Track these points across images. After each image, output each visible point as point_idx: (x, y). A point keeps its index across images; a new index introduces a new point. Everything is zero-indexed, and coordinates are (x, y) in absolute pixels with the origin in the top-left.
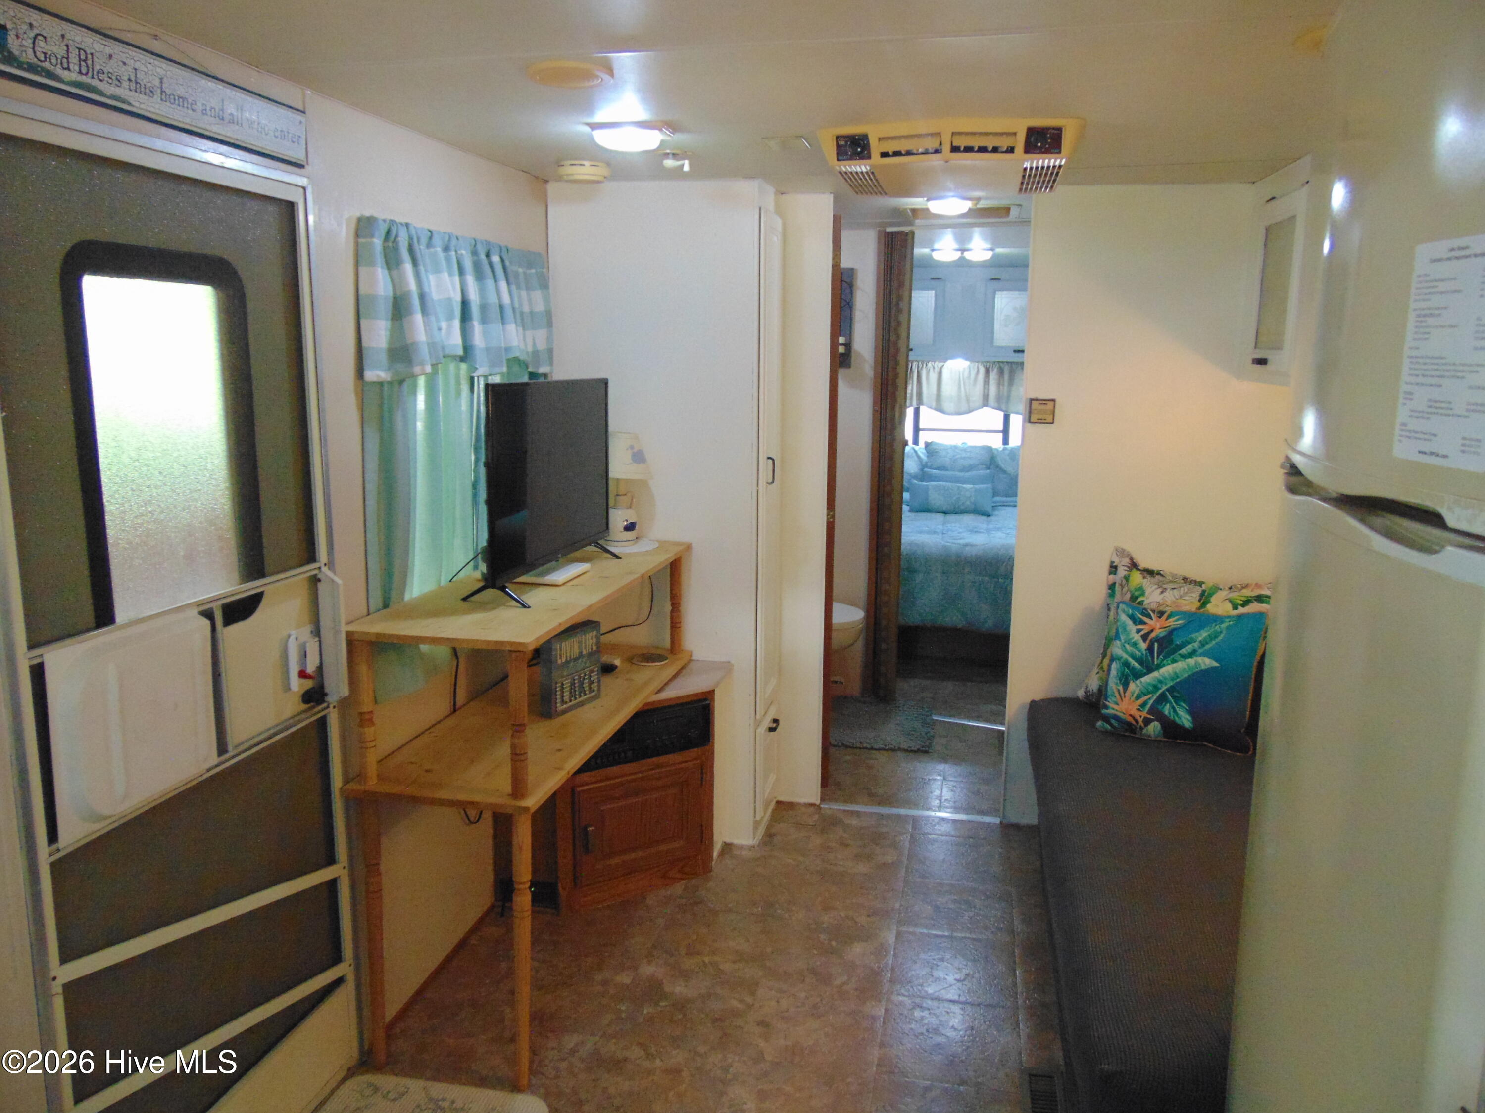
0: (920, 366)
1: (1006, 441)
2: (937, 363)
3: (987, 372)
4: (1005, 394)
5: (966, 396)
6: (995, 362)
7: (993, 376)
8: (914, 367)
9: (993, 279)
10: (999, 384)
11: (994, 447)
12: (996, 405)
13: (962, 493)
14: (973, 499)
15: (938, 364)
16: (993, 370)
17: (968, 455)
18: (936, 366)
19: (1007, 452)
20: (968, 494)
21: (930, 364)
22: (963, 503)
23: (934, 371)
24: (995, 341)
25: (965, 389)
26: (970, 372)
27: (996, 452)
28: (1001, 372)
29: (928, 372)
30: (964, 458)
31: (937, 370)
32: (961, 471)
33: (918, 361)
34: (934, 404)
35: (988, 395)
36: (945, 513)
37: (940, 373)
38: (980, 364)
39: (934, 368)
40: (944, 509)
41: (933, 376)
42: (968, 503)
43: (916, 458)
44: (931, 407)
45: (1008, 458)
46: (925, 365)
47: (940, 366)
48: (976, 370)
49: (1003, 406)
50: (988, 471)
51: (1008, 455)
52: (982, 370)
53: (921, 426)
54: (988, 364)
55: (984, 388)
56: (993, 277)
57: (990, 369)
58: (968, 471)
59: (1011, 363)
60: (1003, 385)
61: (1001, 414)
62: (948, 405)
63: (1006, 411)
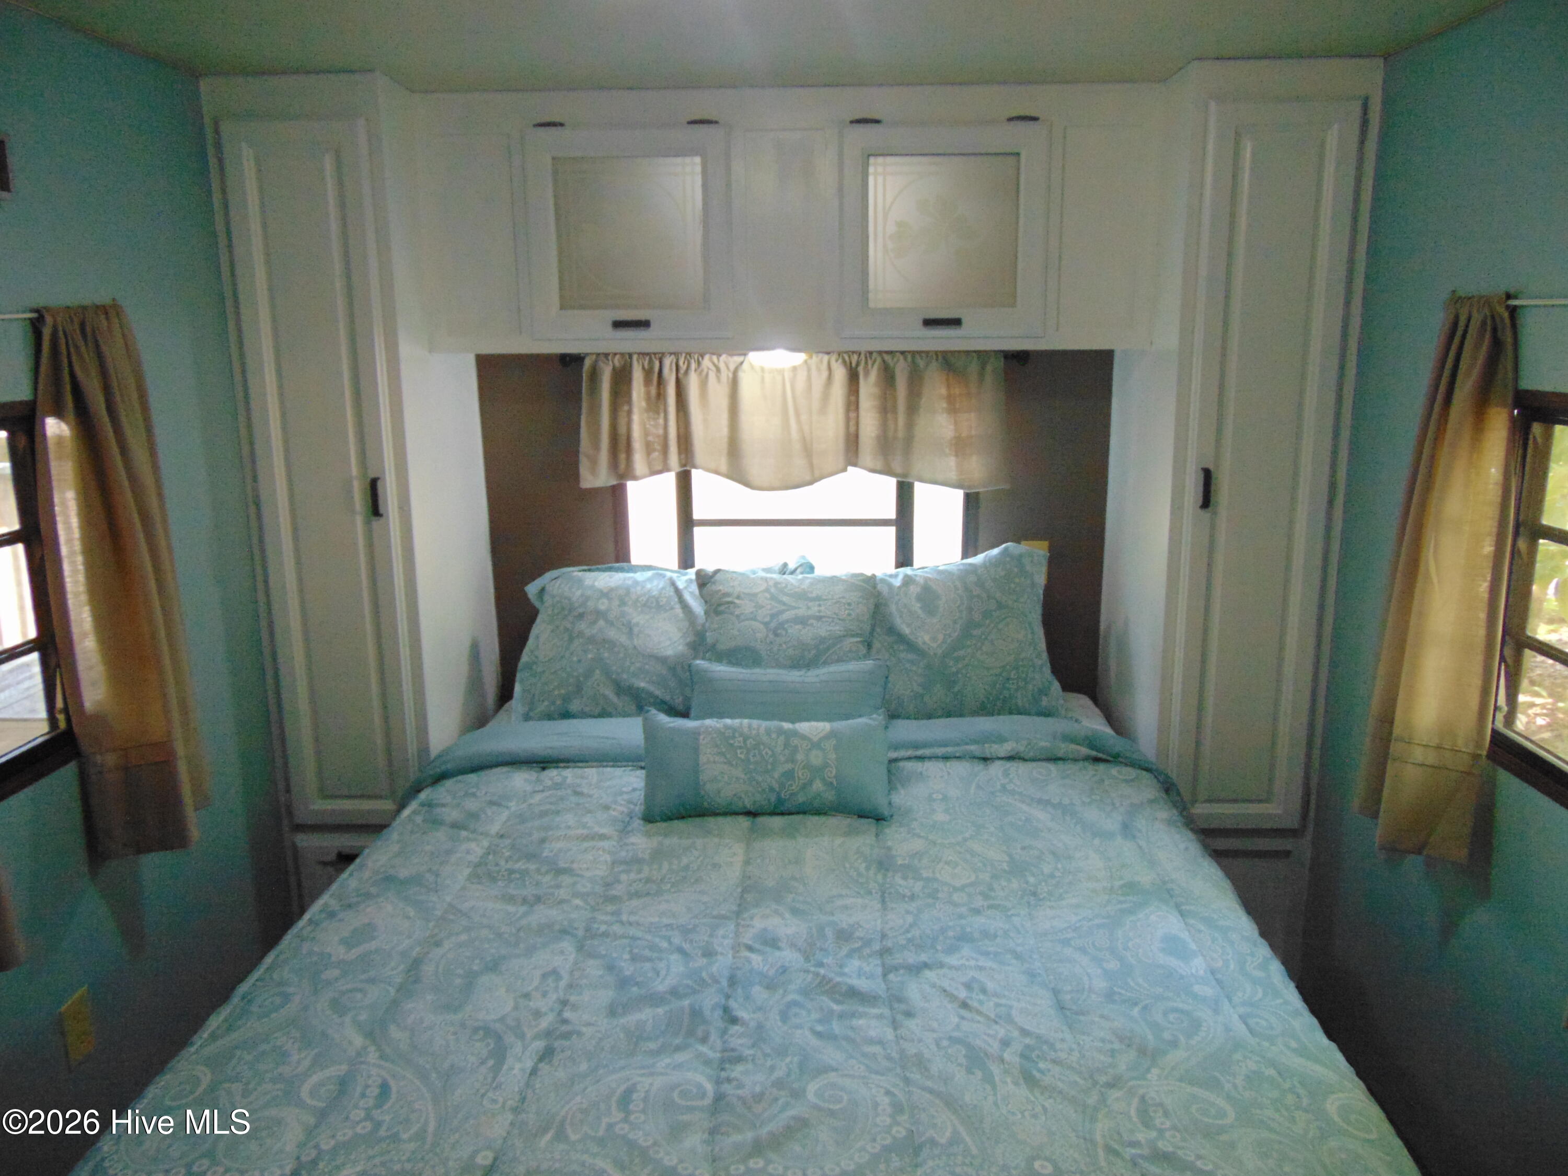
0: (683, 367)
1: (904, 556)
2: (724, 357)
3: (853, 377)
4: (901, 434)
5: (803, 440)
6: (871, 353)
7: (868, 387)
8: (666, 371)
9: (859, 121)
10: (886, 408)
11: (879, 574)
12: (879, 465)
13: (800, 757)
14: (831, 773)
15: (727, 362)
16: (867, 373)
17: (814, 610)
18: (722, 366)
19: (914, 590)
20: (816, 758)
21: (706, 362)
22: (804, 787)
23: (718, 379)
24: (871, 296)
25: (799, 421)
26: (809, 378)
27: (884, 590)
28: (888, 376)
29: (704, 383)
30: (802, 621)
31: (726, 375)
32: (795, 664)
33: (676, 354)
34: (724, 467)
35: (857, 436)
36: (751, 814)
37: (734, 384)
38: (834, 358)
39: (718, 370)
40: (749, 805)
41: (718, 393)
42: (818, 786)
43: (678, 610)
44: (717, 472)
45: (917, 607)
46: (693, 366)
47: (732, 367)
48: (825, 374)
49: (897, 467)
50: (870, 663)
51: (919, 598)
52: (840, 373)
53: (697, 515)
54: (855, 358)
55: (848, 419)
56: (857, 117)
57: (861, 369)
58: (810, 664)
59: (914, 353)
60: (894, 410)
61: (890, 484)
62: (755, 466)
63: (905, 476)
